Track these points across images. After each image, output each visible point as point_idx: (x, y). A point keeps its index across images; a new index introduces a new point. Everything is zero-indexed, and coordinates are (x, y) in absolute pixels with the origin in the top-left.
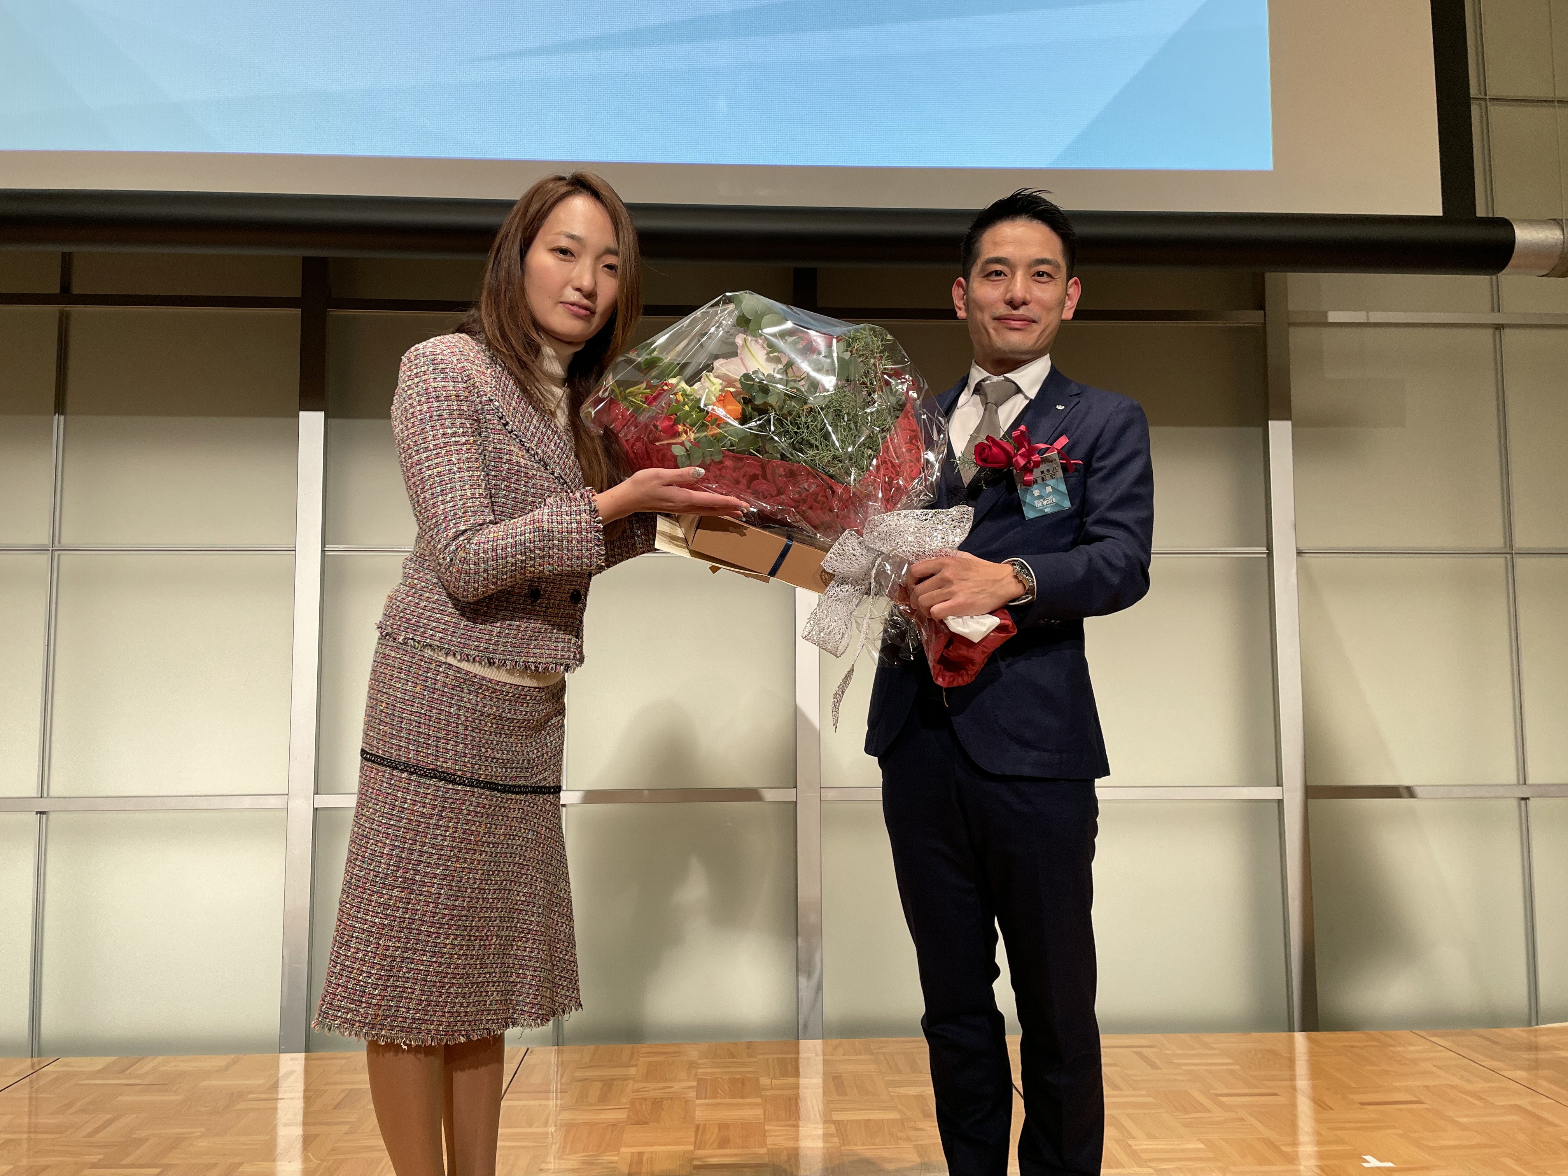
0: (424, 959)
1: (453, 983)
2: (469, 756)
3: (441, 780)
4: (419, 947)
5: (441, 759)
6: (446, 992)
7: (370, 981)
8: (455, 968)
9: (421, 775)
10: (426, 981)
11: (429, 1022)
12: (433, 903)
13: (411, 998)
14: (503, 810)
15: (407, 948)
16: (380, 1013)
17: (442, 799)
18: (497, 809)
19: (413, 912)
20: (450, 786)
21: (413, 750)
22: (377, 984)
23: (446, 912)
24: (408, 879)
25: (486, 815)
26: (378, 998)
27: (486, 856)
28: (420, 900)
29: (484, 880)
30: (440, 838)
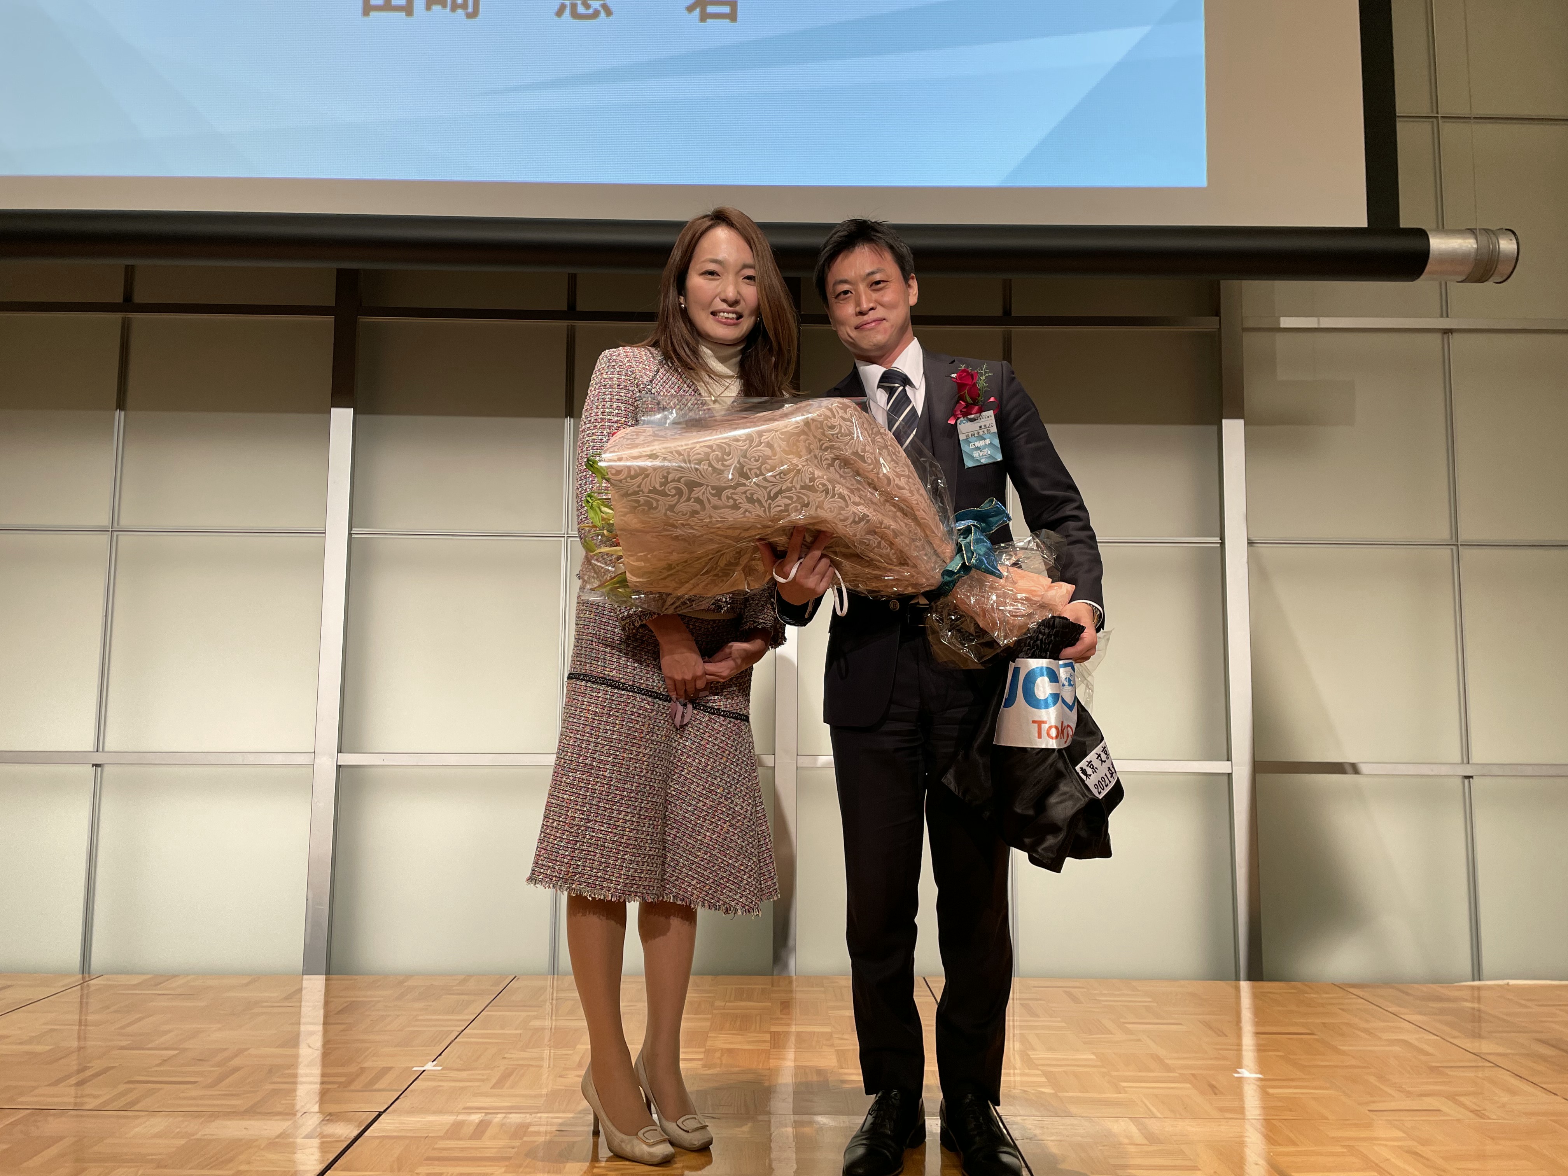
0: (602, 829)
1: (626, 851)
4: (599, 819)
6: (622, 858)
7: (562, 844)
8: (627, 840)
10: (605, 847)
11: (609, 881)
17: (610, 701)
19: (593, 791)
22: (567, 847)
23: (617, 792)
27: (650, 751)
28: (597, 782)
29: (650, 770)
30: (609, 732)
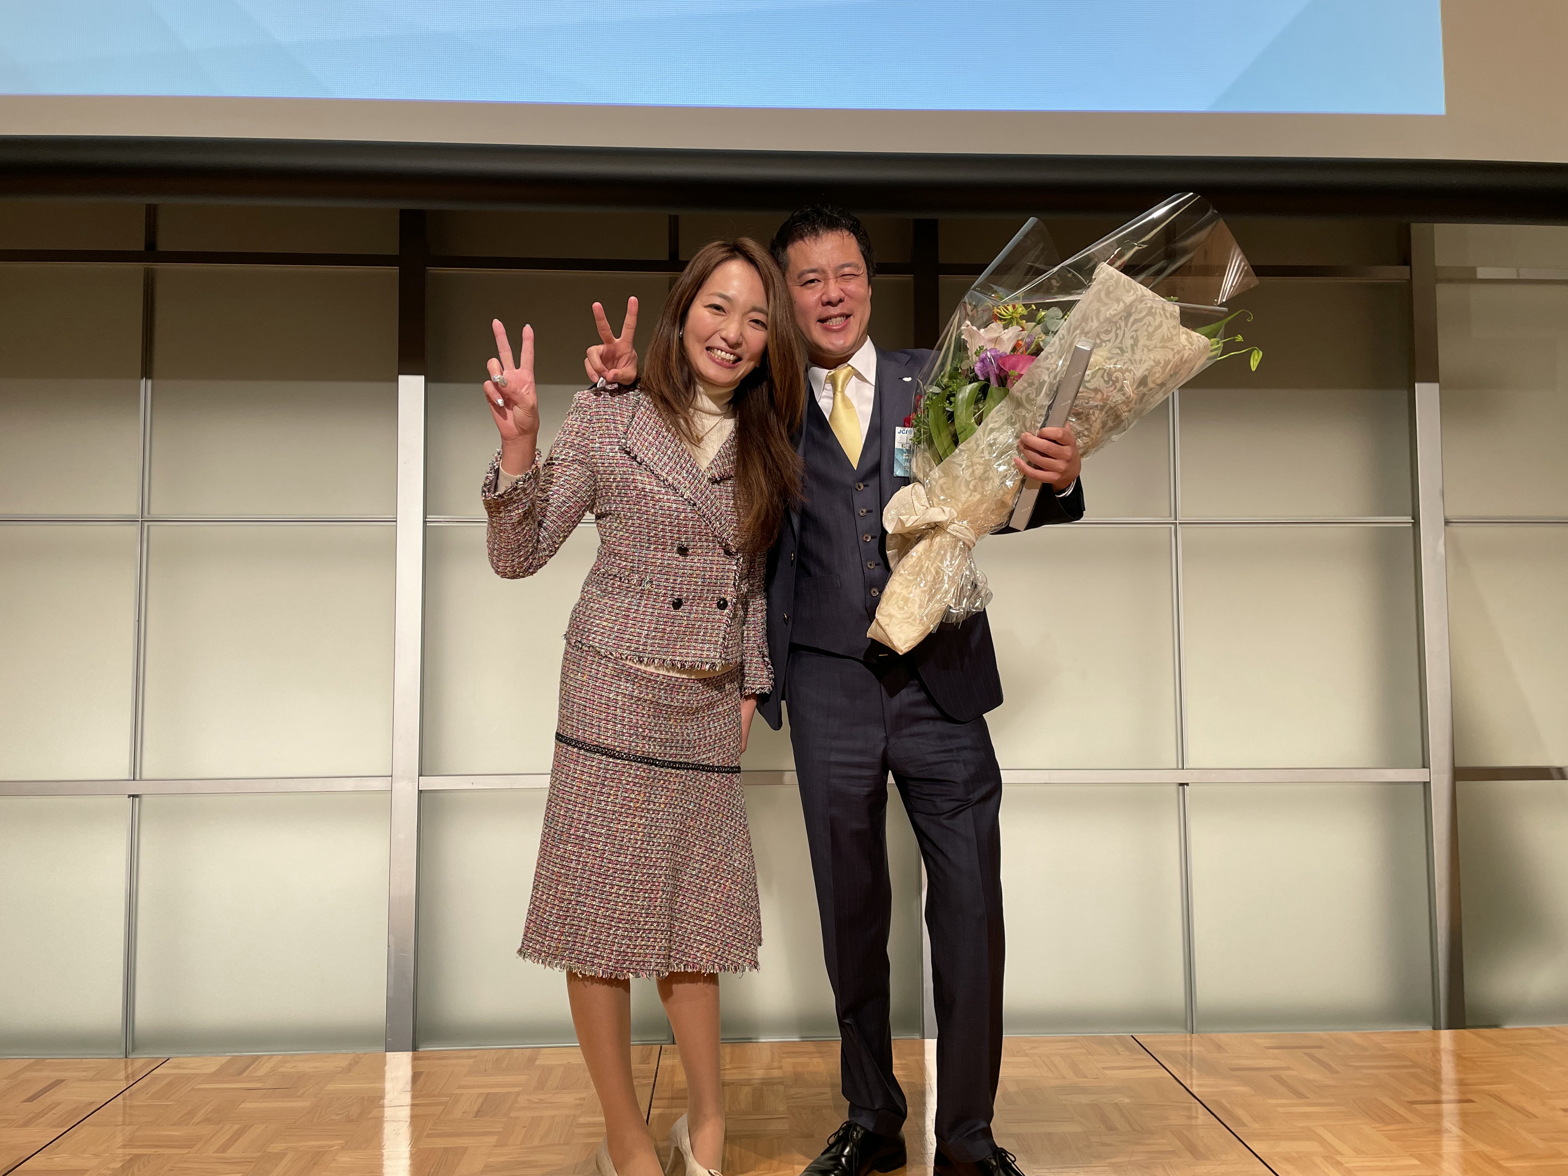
2: (626, 735)
3: (603, 755)
5: (603, 737)
9: (587, 750)
12: (599, 857)
13: (585, 936)
14: (662, 782)
15: (580, 893)
16: (560, 945)
18: (656, 781)
20: (611, 760)
21: (581, 729)
24: (579, 836)
25: (644, 786)
26: (558, 933)
